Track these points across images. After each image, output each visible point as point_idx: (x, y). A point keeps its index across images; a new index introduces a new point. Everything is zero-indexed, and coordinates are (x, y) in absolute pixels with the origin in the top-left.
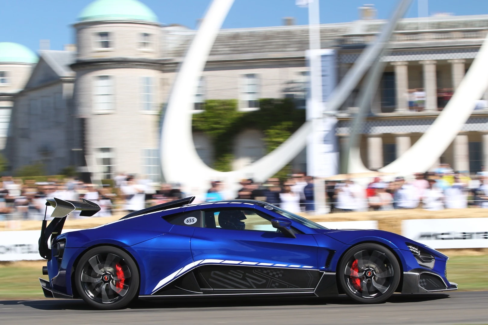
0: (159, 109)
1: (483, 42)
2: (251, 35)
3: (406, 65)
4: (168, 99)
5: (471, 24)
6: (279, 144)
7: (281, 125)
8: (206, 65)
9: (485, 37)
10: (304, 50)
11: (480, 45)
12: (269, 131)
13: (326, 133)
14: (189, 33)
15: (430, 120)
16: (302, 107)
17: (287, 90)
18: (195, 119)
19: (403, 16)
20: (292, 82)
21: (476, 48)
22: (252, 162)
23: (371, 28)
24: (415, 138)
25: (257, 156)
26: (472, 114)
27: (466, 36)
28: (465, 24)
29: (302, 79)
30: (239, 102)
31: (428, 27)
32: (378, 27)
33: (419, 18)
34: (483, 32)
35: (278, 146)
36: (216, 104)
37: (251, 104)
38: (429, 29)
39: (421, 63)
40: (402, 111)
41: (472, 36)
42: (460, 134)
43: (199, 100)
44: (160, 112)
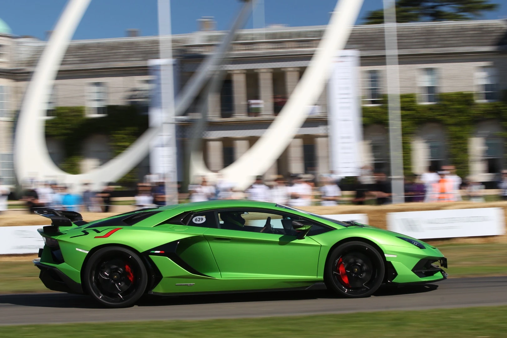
0: (13, 115)
1: (314, 51)
2: (99, 46)
3: (244, 73)
4: (21, 107)
5: (305, 34)
6: (125, 148)
7: (125, 130)
8: (58, 74)
9: (316, 47)
10: (146, 60)
11: (313, 54)
12: (114, 135)
13: (170, 137)
14: (41, 44)
15: (266, 124)
16: (145, 113)
17: (131, 97)
18: (47, 125)
19: (243, 28)
20: (135, 90)
21: (309, 57)
22: (101, 165)
23: (211, 38)
24: (252, 141)
25: (105, 159)
26: (307, 119)
27: (301, 46)
28: (299, 34)
29: (147, 86)
30: (86, 109)
31: (265, 38)
32: (218, 38)
33: (253, 29)
34: (314, 42)
35: (124, 150)
36: (67, 111)
37: (99, 110)
38: (266, 39)
39: (256, 71)
40: (240, 116)
41: (304, 45)
42: (296, 137)
43: (51, 107)
44: (14, 119)
